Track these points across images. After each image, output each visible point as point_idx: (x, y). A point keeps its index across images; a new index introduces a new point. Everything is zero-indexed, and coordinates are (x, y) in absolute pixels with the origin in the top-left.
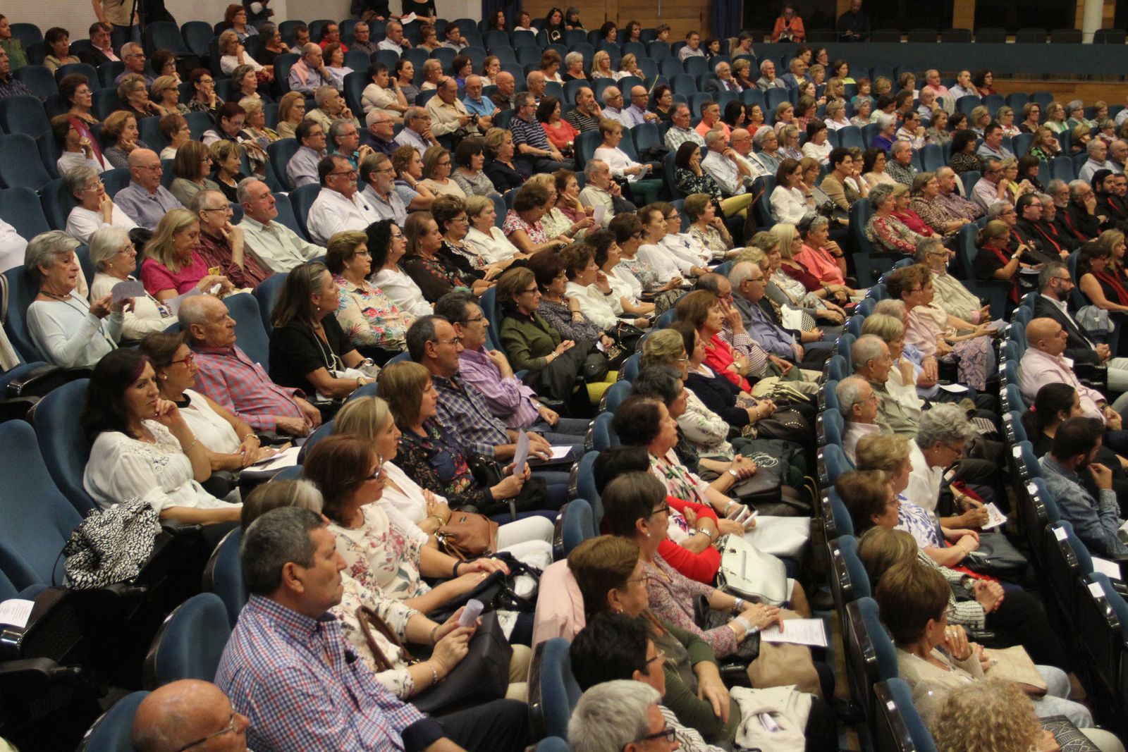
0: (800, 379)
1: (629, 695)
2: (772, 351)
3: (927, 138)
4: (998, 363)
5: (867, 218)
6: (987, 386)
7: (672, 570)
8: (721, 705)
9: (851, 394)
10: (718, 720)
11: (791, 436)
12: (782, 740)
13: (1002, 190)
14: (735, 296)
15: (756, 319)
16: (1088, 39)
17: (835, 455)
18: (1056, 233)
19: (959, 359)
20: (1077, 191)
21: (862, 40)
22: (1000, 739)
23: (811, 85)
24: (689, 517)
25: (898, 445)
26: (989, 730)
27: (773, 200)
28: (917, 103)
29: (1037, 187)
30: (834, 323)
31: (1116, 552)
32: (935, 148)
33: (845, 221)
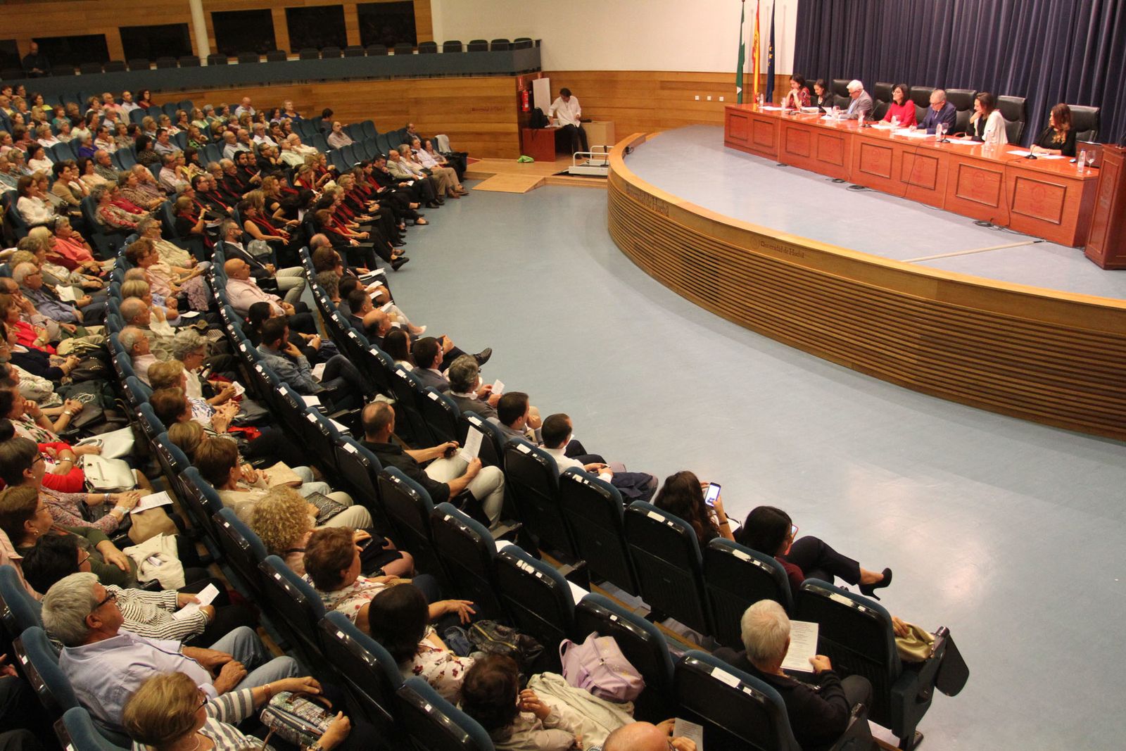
0: (87, 334)
1: (78, 587)
2: (60, 320)
3: (117, 144)
4: (213, 293)
5: (94, 210)
6: (209, 307)
7: (55, 492)
8: (123, 563)
9: (131, 339)
10: (124, 572)
11: (96, 375)
12: (167, 569)
13: (179, 174)
14: (21, 289)
15: (41, 301)
16: (204, 63)
17: (135, 383)
18: (220, 196)
19: (187, 294)
20: (226, 166)
21: (45, 75)
22: (292, 514)
23: (19, 115)
24: (52, 453)
25: (174, 366)
26: (285, 512)
27: (20, 208)
28: (102, 119)
29: (200, 167)
30: (97, 289)
31: (313, 389)
32: (125, 150)
33: (79, 213)
